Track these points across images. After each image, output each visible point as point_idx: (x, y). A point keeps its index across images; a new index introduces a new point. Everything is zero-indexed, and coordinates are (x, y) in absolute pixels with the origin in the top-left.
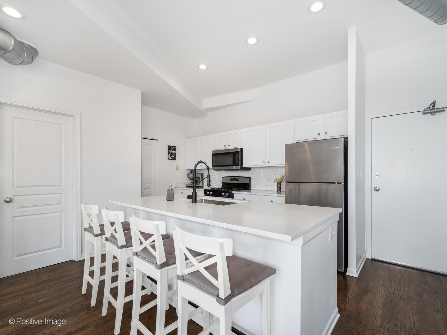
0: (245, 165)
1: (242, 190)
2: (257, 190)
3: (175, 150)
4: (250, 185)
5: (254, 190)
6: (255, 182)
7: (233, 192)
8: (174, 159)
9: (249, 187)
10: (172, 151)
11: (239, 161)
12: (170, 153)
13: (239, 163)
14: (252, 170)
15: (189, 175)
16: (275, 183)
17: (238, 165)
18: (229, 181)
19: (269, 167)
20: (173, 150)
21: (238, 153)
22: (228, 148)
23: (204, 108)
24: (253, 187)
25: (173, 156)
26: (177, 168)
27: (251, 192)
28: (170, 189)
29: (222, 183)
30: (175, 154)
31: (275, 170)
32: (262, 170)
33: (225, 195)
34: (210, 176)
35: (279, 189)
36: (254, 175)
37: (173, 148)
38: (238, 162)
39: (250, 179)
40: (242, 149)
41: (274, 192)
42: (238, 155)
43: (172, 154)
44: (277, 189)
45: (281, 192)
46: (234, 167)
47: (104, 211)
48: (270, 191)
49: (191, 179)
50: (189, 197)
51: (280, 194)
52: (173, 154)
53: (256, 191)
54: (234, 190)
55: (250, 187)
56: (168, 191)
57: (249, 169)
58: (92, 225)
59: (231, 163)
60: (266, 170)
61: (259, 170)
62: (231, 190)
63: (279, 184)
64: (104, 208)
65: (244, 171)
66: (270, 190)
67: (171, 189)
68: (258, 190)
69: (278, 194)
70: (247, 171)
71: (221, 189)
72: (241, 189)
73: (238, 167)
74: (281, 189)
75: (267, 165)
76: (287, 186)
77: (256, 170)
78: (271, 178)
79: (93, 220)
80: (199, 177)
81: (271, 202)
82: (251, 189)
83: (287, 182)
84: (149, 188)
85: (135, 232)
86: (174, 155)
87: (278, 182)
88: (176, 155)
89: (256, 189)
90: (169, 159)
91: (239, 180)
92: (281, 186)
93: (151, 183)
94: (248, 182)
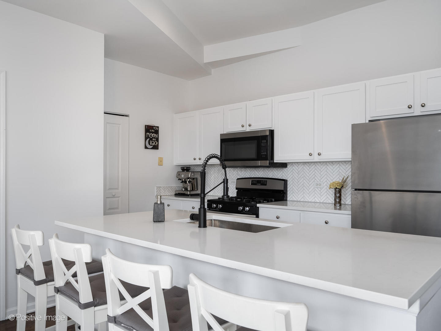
0: (278, 158)
1: (272, 201)
2: (297, 201)
3: (157, 132)
4: (285, 193)
5: (292, 201)
6: (293, 187)
7: (258, 205)
8: (156, 147)
9: (283, 196)
10: (152, 135)
11: (267, 152)
12: (148, 137)
13: (266, 155)
14: (288, 167)
15: (179, 175)
16: (330, 190)
17: (266, 159)
18: (249, 185)
19: (320, 162)
20: (153, 133)
21: (265, 137)
22: (248, 129)
23: (206, 61)
24: (290, 196)
25: (153, 143)
26: (161, 162)
27: (286, 205)
28: (159, 202)
29: (237, 189)
30: (157, 140)
31: (330, 167)
32: (306, 167)
33: (244, 209)
34: (227, 180)
35: (338, 200)
36: (292, 175)
37: (153, 129)
38: (265, 153)
39: (285, 181)
40: (272, 132)
41: (328, 204)
42: (265, 141)
43: (151, 139)
44: (335, 200)
45: (340, 205)
46: (259, 163)
47: (53, 242)
48: (321, 204)
49: (182, 182)
50: (193, 217)
51: (340, 209)
52: (154, 139)
53: (296, 203)
54: (260, 203)
55: (285, 196)
56: (156, 205)
57: (284, 165)
58: (29, 263)
59: (254, 156)
60: (313, 167)
61: (301, 167)
62: (253, 201)
63: (338, 192)
64: (54, 236)
65: (275, 169)
66: (321, 201)
67: (161, 203)
68: (300, 201)
69: (335, 209)
70: (279, 169)
71: (236, 200)
72: (270, 199)
73: (267, 163)
74: (340, 200)
75: (316, 158)
76: (355, 196)
77: (295, 167)
78: (321, 181)
79: (33, 256)
80: (197, 179)
81: (326, 223)
82: (287, 200)
83: (356, 190)
84: (114, 196)
85: (112, 282)
86: (154, 141)
87: (336, 188)
88: (158, 142)
89: (295, 200)
90: (146, 148)
91: (266, 185)
92: (340, 195)
93: (117, 189)
94: (282, 188)
